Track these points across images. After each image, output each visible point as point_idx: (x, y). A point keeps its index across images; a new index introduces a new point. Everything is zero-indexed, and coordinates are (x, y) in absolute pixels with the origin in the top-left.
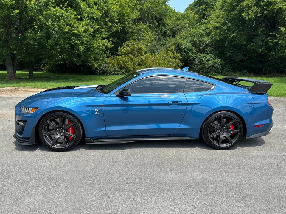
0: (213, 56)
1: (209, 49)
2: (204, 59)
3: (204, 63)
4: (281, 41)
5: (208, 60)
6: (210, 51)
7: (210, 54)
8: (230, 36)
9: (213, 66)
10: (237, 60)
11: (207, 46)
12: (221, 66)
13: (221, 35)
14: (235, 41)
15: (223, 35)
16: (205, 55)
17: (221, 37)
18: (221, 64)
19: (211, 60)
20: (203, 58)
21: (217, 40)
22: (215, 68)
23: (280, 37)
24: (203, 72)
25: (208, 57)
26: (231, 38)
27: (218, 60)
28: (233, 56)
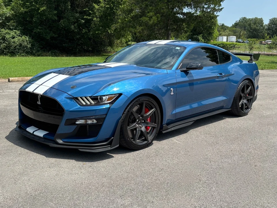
0: (18, 32)
1: (11, 23)
2: (7, 36)
3: (8, 41)
4: (95, 19)
5: (13, 38)
6: (13, 26)
7: (14, 30)
8: (39, 9)
9: (21, 45)
10: (48, 38)
11: (8, 19)
12: (31, 45)
13: (27, 7)
14: (45, 15)
15: (29, 7)
16: (7, 31)
17: (25, 10)
18: (30, 43)
19: (17, 37)
20: (5, 34)
21: (22, 13)
22: (24, 47)
23: (93, 14)
24: (8, 52)
25: (12, 33)
26: (41, 11)
27: (26, 37)
28: (42, 33)
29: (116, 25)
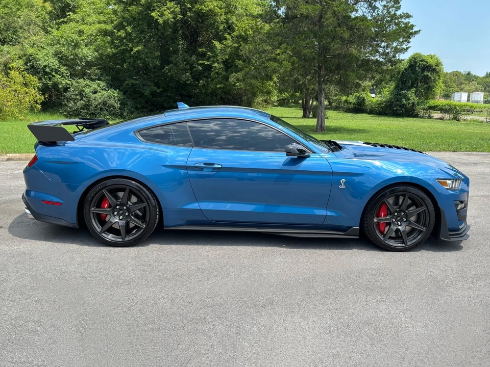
0: (102, 84)
1: (95, 70)
2: (87, 90)
3: (87, 97)
4: (216, 65)
5: (95, 92)
6: (96, 75)
7: (97, 81)
8: (132, 50)
9: (105, 103)
10: (147, 92)
11: (89, 65)
12: (120, 104)
13: (116, 47)
14: (141, 59)
15: (119, 46)
16: (88, 82)
17: (114, 51)
18: (119, 100)
19: (100, 92)
20: (84, 87)
21: (108, 55)
22: (109, 107)
23: (213, 56)
24: (87, 113)
25: (94, 85)
26: (135, 53)
27: (113, 92)
28: (139, 85)
29: (237, 75)
